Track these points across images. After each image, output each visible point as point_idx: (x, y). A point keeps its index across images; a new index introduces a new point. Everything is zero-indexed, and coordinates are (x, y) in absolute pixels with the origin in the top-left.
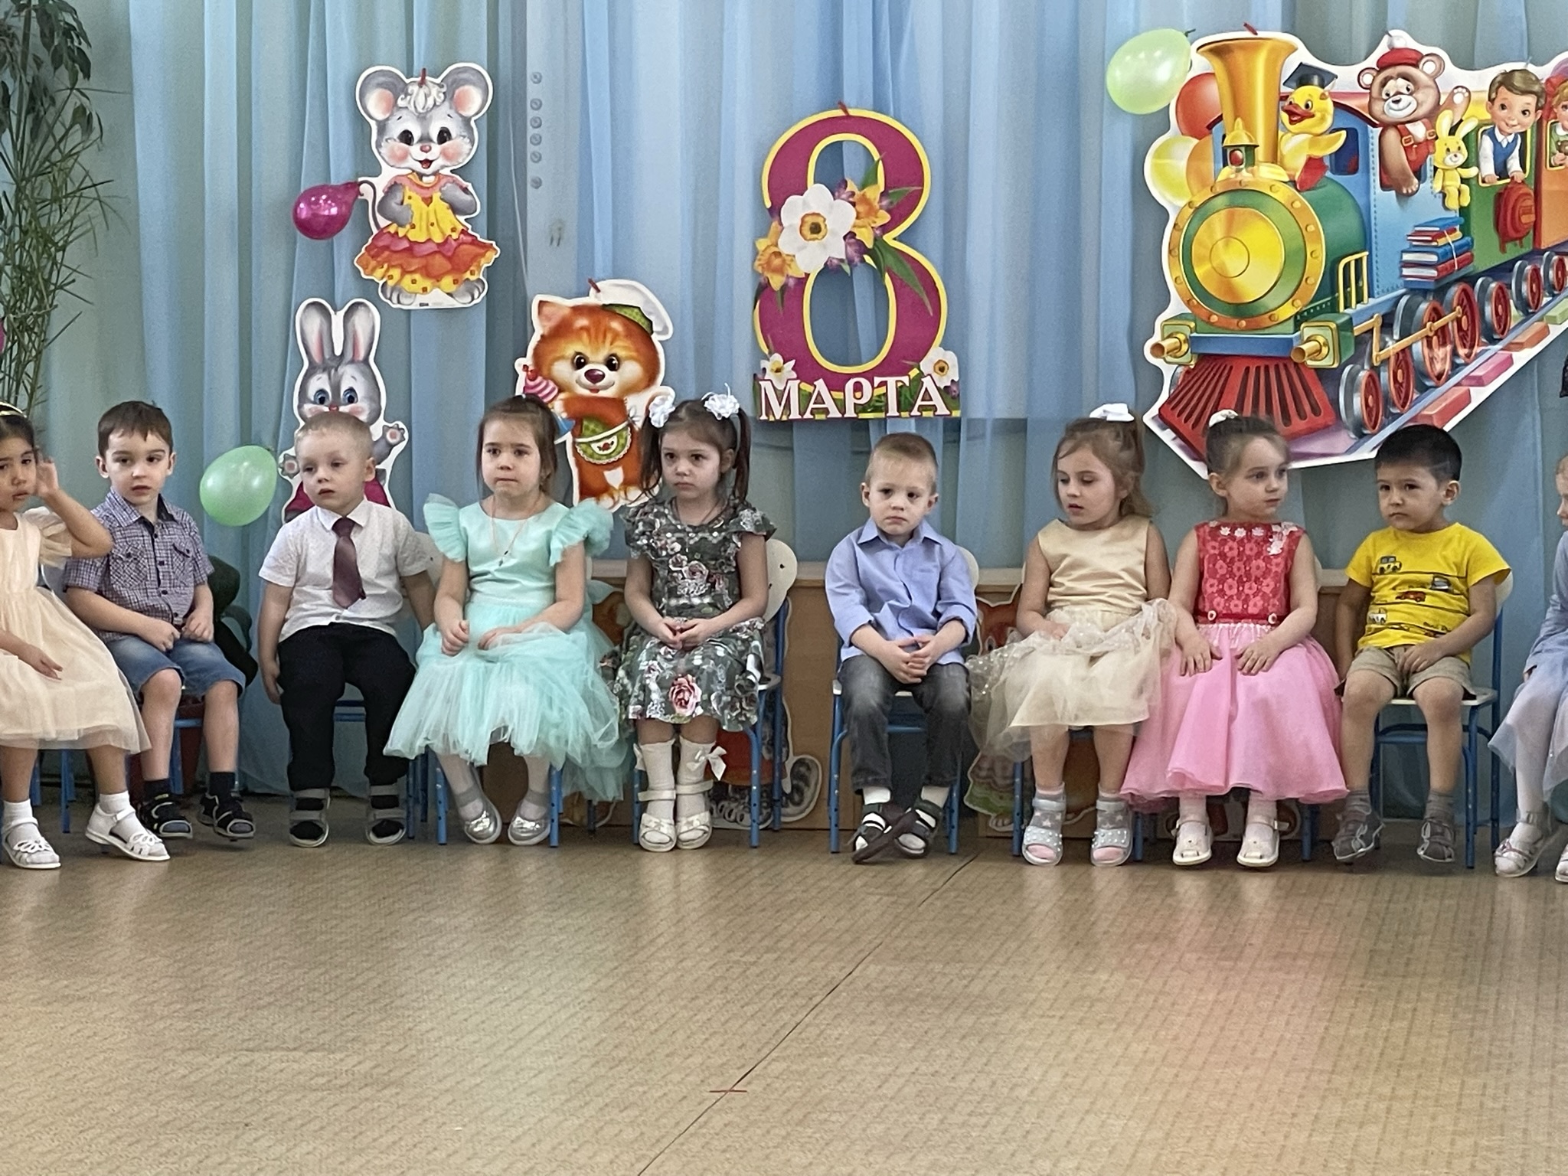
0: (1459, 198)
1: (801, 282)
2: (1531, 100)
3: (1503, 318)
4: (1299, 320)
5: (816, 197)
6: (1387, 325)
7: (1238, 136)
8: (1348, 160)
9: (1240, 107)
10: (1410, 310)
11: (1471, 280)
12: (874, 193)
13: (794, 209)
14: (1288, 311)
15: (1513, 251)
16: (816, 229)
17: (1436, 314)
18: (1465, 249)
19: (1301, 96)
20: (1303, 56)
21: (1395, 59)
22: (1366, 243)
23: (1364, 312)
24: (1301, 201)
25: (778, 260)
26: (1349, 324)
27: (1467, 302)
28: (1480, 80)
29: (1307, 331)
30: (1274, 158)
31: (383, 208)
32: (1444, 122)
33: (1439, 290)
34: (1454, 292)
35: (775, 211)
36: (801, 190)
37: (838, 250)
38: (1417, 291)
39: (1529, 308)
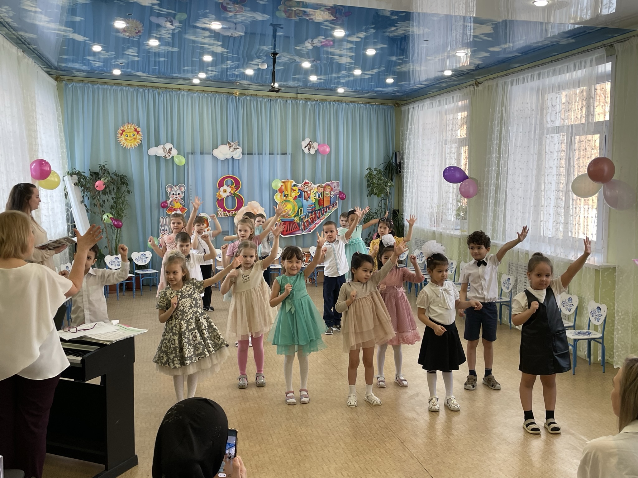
0: (314, 201)
1: (223, 198)
2: (322, 188)
3: (320, 216)
4: (294, 216)
5: (225, 187)
6: (305, 217)
7: (286, 193)
8: (300, 196)
9: (287, 190)
10: (308, 215)
11: (315, 211)
12: (233, 186)
13: (222, 189)
14: (293, 215)
15: (321, 207)
16: (225, 191)
17: (311, 215)
18: (315, 207)
19: (294, 188)
20: (294, 183)
21: (306, 183)
22: (303, 206)
23: (302, 215)
24: (294, 201)
25: (220, 196)
26: (300, 217)
27: (315, 213)
28: (316, 186)
29: (295, 218)
30: (291, 196)
31: (170, 204)
32: (312, 191)
33: (312, 212)
34: (314, 213)
35: (219, 189)
36: (223, 186)
37: (229, 194)
38: (309, 213)
39: (323, 214)
